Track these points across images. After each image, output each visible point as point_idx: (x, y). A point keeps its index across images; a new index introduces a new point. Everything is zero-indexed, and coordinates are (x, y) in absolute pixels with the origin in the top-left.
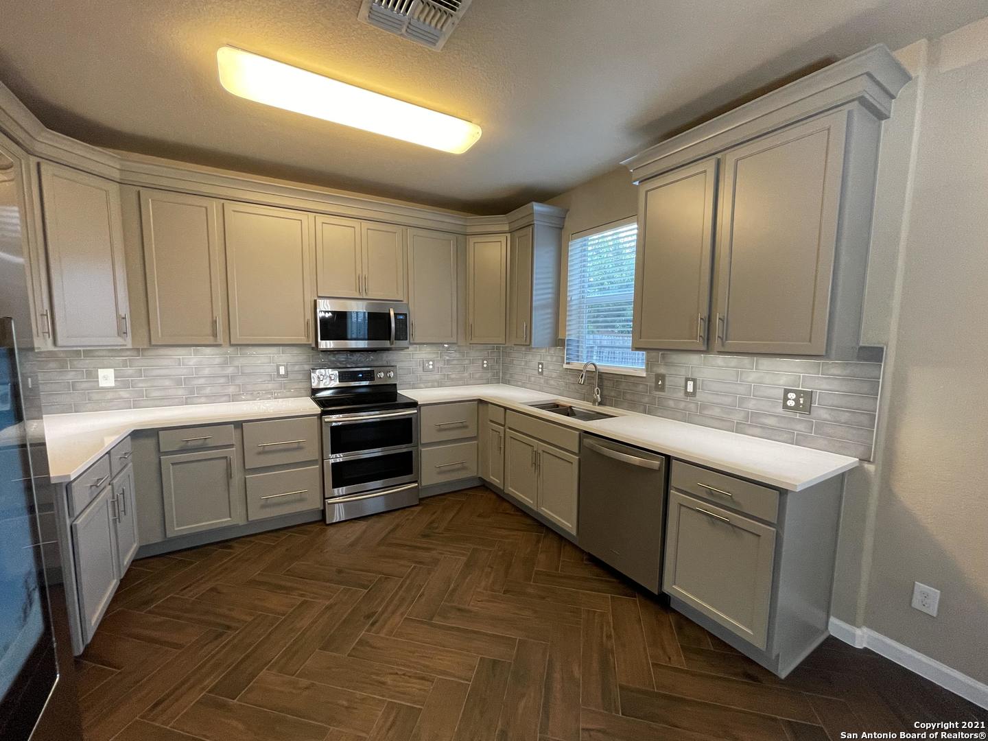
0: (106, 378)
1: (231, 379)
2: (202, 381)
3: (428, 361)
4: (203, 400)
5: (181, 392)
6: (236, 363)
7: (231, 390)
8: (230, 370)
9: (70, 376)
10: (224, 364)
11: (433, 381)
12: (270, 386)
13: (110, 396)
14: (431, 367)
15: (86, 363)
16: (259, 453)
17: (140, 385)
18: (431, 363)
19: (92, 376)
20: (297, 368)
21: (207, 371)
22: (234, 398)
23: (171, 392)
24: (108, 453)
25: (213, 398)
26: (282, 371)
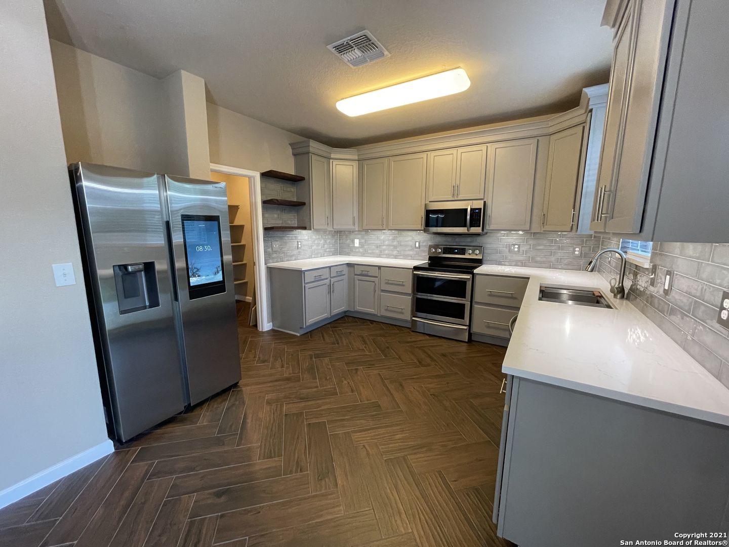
0: (357, 243)
1: (395, 247)
2: (384, 247)
3: (514, 245)
4: (385, 256)
5: (377, 251)
6: (398, 239)
7: (395, 253)
8: (395, 243)
9: (348, 241)
10: (394, 239)
11: (517, 261)
12: (411, 253)
13: (357, 250)
14: (516, 249)
15: (352, 236)
16: (386, 283)
17: (366, 247)
18: (517, 246)
19: (353, 242)
20: (424, 244)
21: (387, 243)
22: (396, 257)
23: (374, 251)
24: (330, 267)
25: (388, 256)
26: (417, 245)
